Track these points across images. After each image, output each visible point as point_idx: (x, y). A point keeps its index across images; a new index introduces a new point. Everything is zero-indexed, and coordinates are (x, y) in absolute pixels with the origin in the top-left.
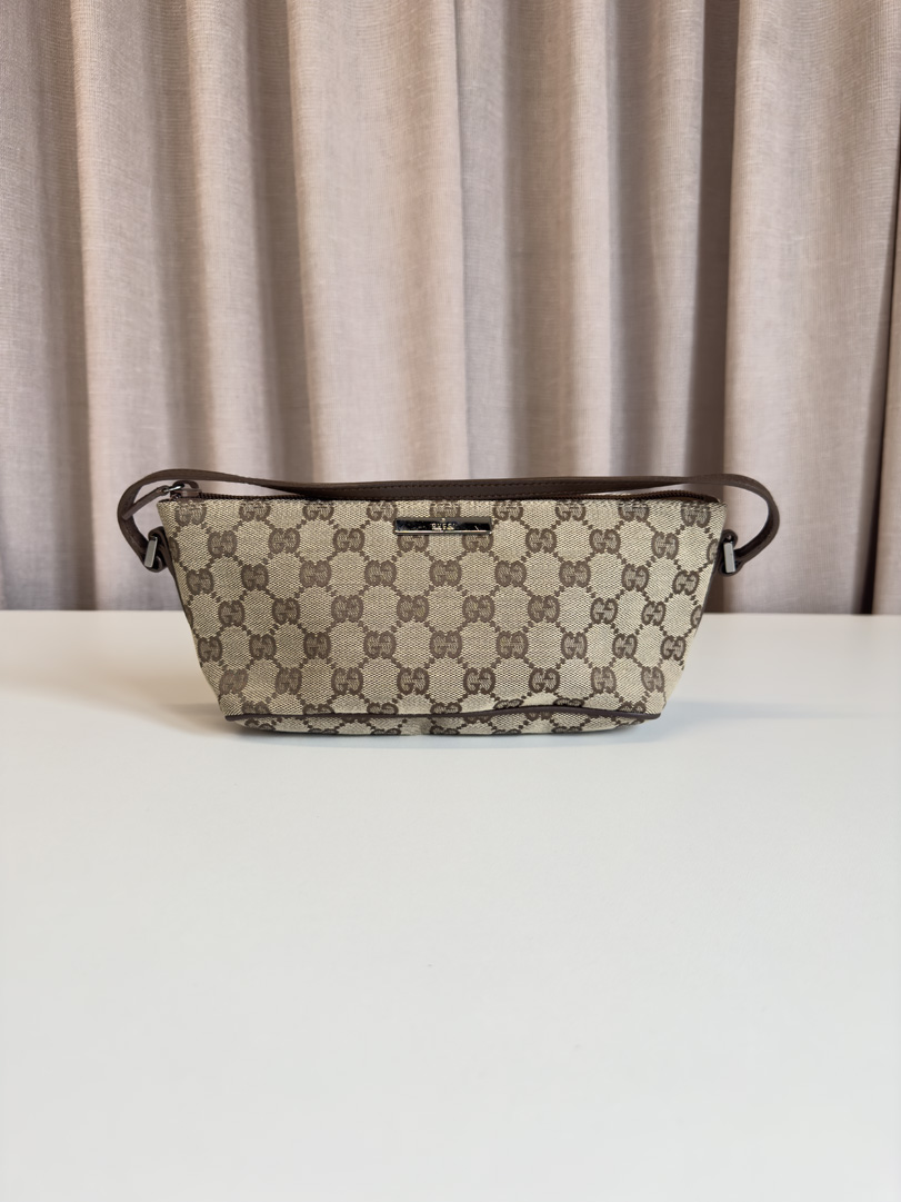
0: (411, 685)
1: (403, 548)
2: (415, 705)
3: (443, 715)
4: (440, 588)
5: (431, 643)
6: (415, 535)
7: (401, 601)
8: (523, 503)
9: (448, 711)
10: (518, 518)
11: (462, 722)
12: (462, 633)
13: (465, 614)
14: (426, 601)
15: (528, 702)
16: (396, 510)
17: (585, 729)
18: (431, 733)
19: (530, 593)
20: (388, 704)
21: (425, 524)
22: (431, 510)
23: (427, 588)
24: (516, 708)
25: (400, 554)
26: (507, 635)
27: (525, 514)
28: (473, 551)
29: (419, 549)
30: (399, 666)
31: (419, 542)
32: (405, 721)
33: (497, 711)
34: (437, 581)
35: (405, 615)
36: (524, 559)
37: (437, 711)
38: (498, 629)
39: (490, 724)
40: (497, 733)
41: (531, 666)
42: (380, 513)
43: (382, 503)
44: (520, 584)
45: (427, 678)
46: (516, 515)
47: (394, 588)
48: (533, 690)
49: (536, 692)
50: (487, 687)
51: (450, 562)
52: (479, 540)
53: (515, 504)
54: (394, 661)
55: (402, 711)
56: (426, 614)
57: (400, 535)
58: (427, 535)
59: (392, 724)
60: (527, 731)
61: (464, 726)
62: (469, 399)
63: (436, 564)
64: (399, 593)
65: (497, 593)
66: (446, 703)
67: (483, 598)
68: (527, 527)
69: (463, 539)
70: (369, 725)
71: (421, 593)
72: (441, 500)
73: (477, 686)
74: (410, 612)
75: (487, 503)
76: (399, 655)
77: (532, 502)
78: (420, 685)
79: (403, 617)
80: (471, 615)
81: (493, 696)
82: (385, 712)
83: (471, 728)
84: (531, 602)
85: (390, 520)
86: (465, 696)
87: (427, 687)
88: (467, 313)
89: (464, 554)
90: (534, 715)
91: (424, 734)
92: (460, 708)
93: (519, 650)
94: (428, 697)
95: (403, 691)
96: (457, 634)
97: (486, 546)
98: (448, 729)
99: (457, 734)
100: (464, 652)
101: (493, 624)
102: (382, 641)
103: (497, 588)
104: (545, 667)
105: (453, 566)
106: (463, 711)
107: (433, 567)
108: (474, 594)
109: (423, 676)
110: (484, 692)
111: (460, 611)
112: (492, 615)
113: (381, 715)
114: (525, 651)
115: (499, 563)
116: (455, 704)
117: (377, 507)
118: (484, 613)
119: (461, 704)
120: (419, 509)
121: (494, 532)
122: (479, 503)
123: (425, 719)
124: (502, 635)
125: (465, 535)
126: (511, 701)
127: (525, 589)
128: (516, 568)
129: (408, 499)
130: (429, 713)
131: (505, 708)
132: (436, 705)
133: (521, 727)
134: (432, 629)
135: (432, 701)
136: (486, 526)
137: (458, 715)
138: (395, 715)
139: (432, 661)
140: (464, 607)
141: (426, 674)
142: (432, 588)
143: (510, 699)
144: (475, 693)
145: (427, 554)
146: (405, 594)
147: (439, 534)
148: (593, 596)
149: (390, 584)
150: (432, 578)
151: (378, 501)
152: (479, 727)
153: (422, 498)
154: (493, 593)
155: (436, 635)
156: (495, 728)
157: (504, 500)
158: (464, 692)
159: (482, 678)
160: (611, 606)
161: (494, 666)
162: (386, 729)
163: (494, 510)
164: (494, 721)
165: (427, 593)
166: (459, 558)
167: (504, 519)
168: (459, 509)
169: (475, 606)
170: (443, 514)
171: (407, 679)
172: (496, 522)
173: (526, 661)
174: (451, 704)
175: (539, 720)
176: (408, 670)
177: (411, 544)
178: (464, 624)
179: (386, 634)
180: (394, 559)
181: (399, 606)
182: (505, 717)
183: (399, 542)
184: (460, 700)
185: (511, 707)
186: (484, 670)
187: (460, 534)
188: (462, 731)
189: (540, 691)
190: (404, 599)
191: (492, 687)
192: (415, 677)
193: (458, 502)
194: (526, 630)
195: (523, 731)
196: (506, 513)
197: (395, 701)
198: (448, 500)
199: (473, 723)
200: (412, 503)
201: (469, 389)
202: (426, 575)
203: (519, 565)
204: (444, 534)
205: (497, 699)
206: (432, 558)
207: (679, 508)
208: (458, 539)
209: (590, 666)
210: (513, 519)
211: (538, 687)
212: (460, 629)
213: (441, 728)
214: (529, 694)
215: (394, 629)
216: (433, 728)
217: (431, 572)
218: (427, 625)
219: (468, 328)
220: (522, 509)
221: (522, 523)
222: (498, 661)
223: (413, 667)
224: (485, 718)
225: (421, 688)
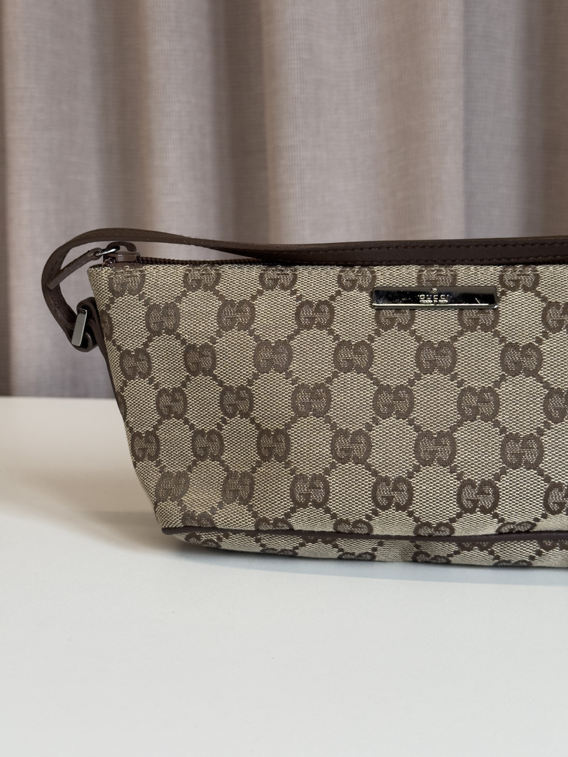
0: (390, 499)
1: (382, 325)
2: (394, 524)
3: (430, 538)
4: (428, 376)
5: (417, 446)
6: (398, 310)
7: (378, 392)
8: (540, 268)
9: (437, 534)
10: (532, 288)
11: (454, 547)
12: (456, 435)
13: (461, 410)
14: (410, 392)
15: (543, 525)
16: (374, 278)
18: (415, 560)
19: (546, 385)
20: (360, 521)
21: (411, 296)
22: (419, 277)
23: (412, 376)
24: (526, 533)
25: (378, 333)
26: (515, 438)
27: (542, 282)
28: (473, 329)
29: (402, 327)
30: (375, 473)
31: (403, 318)
32: (381, 544)
33: (501, 536)
34: (425, 367)
35: (384, 410)
36: (539, 341)
37: (422, 532)
38: (503, 430)
39: (492, 553)
40: (501, 564)
41: (548, 479)
42: (354, 282)
43: (357, 268)
44: (534, 373)
45: (410, 490)
46: (529, 285)
47: (370, 376)
48: (549, 510)
49: (554, 513)
50: (488, 504)
51: (442, 344)
52: (481, 316)
53: (529, 270)
54: (368, 467)
55: (377, 531)
56: (411, 409)
57: (379, 309)
58: (413, 309)
59: (365, 546)
60: (539, 564)
61: (457, 553)
62: (467, 136)
63: (424, 346)
64: (376, 382)
65: (504, 384)
66: (434, 523)
67: (484, 390)
68: (544, 299)
69: (460, 315)
70: (336, 546)
71: (405, 382)
72: (432, 265)
73: (475, 502)
74: (390, 406)
75: (492, 268)
76: (374, 459)
77: (551, 268)
78: (400, 498)
79: (381, 412)
80: (469, 412)
81: (496, 516)
82: (356, 531)
83: (466, 556)
84: (548, 397)
85: (366, 290)
86: (459, 515)
87: (410, 502)
88: (468, 28)
89: (461, 333)
90: (549, 543)
91: (405, 561)
92: (452, 530)
93: (532, 459)
94: (411, 514)
95: (380, 505)
96: (449, 435)
97: (489, 323)
98: (436, 557)
99: (448, 563)
100: (458, 459)
101: (497, 424)
102: (353, 441)
103: (503, 378)
104: (566, 481)
105: (447, 348)
106: (457, 534)
107: (420, 349)
108: (474, 384)
109: (405, 487)
110: (484, 510)
111: (454, 406)
112: (496, 413)
113: (351, 535)
114: (540, 459)
115: (506, 346)
116: (446, 525)
117: (351, 273)
118: (484, 409)
119: (454, 525)
120: (403, 276)
121: (500, 306)
122: (482, 269)
123: (406, 543)
124: (508, 438)
125: (461, 309)
126: (520, 524)
127: (540, 379)
128: (529, 352)
129: (389, 263)
130: (412, 534)
131: (511, 532)
132: (421, 525)
133: (532, 558)
134: (417, 429)
135: (417, 520)
136: (490, 298)
137: (450, 538)
138: (369, 536)
139: (417, 469)
140: (460, 401)
141: (409, 484)
142: (418, 377)
143: (518, 521)
144: (472, 511)
145: (413, 333)
146: (384, 383)
147: (429, 308)
149: (365, 370)
150: (419, 364)
151: (352, 266)
152: (476, 555)
153: (408, 263)
154: (497, 384)
155: (423, 435)
156: (497, 557)
157: (514, 264)
158: (458, 510)
161: (497, 477)
162: (357, 552)
163: (501, 277)
164: (496, 548)
165: (411, 383)
166: (454, 339)
167: (514, 289)
168: (455, 277)
169: (474, 401)
170: (434, 283)
171: (384, 491)
172: (503, 293)
173: (541, 473)
174: (440, 524)
175: (557, 550)
176: (386, 480)
177: (392, 320)
178: (460, 423)
179: (360, 432)
180: (371, 339)
181: (375, 399)
182: (509, 543)
183: (377, 318)
184: (453, 520)
185: (519, 532)
186: (484, 483)
187: (455, 308)
188: (454, 560)
189: (559, 512)
190: (382, 389)
191: (495, 505)
192: (395, 489)
193: (454, 268)
194: (541, 432)
195: (535, 563)
196: (517, 282)
197: (368, 517)
198: (442, 265)
199: (469, 550)
200: (395, 268)
201: (468, 123)
202: (410, 360)
203: (532, 349)
204: (435, 308)
205: (502, 520)
206: (418, 339)
208: (453, 315)
210: (526, 289)
211: (556, 508)
212: (454, 429)
213: (428, 555)
214: (544, 516)
215: (369, 428)
216: (416, 554)
217: (418, 356)
218: (411, 422)
219: (468, 47)
220: (537, 277)
221: (538, 294)
222: (504, 472)
223: (392, 476)
224: (485, 545)
225: (403, 502)
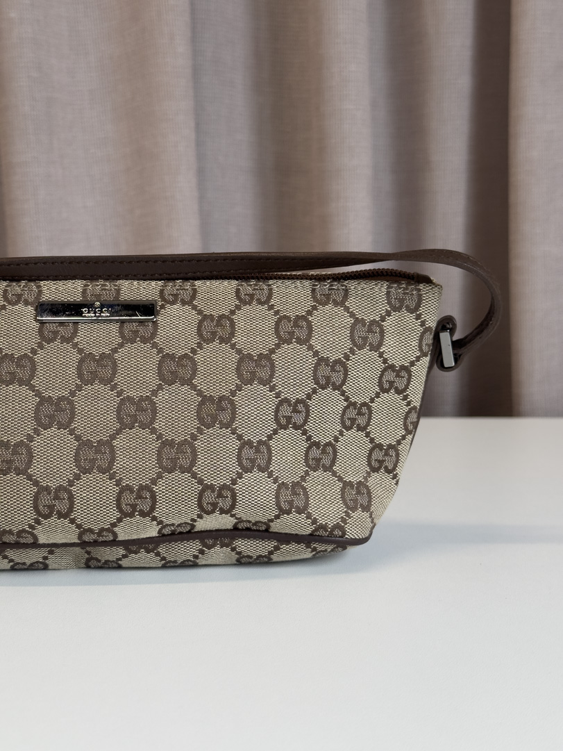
0: (51, 508)
1: (46, 337)
2: (55, 532)
3: (95, 543)
4: (89, 387)
5: (77, 454)
6: (62, 324)
7: (40, 404)
8: (198, 283)
9: (101, 539)
10: (189, 302)
11: (122, 551)
12: (115, 443)
13: (120, 419)
14: (71, 403)
15: (201, 525)
16: (40, 292)
17: (275, 558)
18: (88, 567)
19: (200, 393)
20: (24, 531)
21: (74, 309)
22: (84, 292)
23: (73, 388)
24: (187, 534)
25: (41, 346)
26: (171, 443)
27: (199, 296)
28: (133, 342)
29: (65, 340)
30: (36, 483)
32: (51, 552)
33: (163, 538)
34: (85, 378)
35: (45, 421)
36: (194, 351)
37: (87, 538)
38: (159, 437)
39: (158, 554)
40: (168, 565)
41: (200, 482)
42: (19, 296)
43: (23, 283)
44: (189, 382)
45: (71, 498)
46: (187, 299)
47: (32, 388)
48: (204, 511)
49: (208, 513)
50: (146, 508)
51: (103, 356)
52: (141, 329)
53: (188, 285)
54: (29, 478)
55: (42, 540)
56: (71, 419)
57: (42, 323)
58: (76, 323)
59: (35, 556)
60: (204, 562)
61: (125, 556)
63: (85, 358)
64: (38, 394)
65: (160, 393)
66: (96, 528)
67: (142, 399)
68: (200, 312)
69: (121, 327)
70: (5, 557)
71: (66, 393)
72: (97, 279)
73: (134, 507)
74: (51, 417)
75: (153, 283)
76: (36, 470)
77: (208, 283)
78: (62, 506)
79: (42, 422)
80: (127, 420)
81: (154, 519)
82: (22, 541)
83: (133, 559)
84: (201, 404)
85: (31, 304)
86: (120, 520)
87: (71, 509)
89: (121, 345)
90: (210, 542)
91: (80, 568)
92: (115, 535)
93: (185, 462)
94: (72, 521)
95: (42, 514)
96: (109, 444)
97: (148, 335)
98: (107, 562)
99: (120, 567)
100: (117, 466)
101: (153, 431)
102: (15, 453)
103: (160, 387)
104: (217, 482)
105: (107, 360)
106: (121, 538)
107: (81, 362)
108: (132, 393)
109: (66, 496)
110: (143, 514)
111: (114, 415)
112: (153, 420)
113: (17, 545)
114: (193, 463)
115: (163, 357)
116: (108, 530)
117: (17, 288)
118: (142, 417)
119: (116, 529)
120: (70, 290)
121: (160, 318)
122: (144, 284)
123: (78, 549)
124: (165, 444)
125: (123, 322)
126: (179, 525)
127: (194, 387)
128: (184, 362)
129: (56, 278)
130: (77, 541)
131: (173, 533)
132: (83, 531)
133: (196, 557)
134: (78, 438)
135: (79, 526)
136: (148, 309)
137: (115, 543)
138: (35, 545)
139: (77, 477)
140: (119, 411)
141: (70, 493)
142: (79, 388)
143: (177, 523)
144: (131, 515)
145: (75, 346)
146: (46, 394)
147: (92, 322)
148: (278, 395)
149: (27, 383)
150: (80, 376)
151: (18, 280)
152: (143, 557)
153: (74, 278)
154: (155, 393)
155: (83, 444)
156: (164, 559)
157: (174, 279)
158: (118, 515)
159: (139, 497)
160: (300, 407)
161: (154, 482)
162: (28, 563)
163: (162, 292)
164: (162, 549)
165: (73, 394)
166: (115, 351)
167: (173, 303)
168: (118, 291)
169: (132, 410)
170: (98, 297)
171: (45, 500)
172: (163, 307)
173: (194, 476)
174: (102, 530)
175: (217, 548)
176: (47, 489)
177: (56, 333)
178: (119, 432)
179: (21, 444)
180: (34, 352)
181: (37, 411)
182: (173, 544)
183: (40, 331)
184: (114, 525)
185: (181, 533)
186: (142, 488)
187: (117, 321)
188: (124, 563)
189: (213, 512)
190: (44, 400)
191: (153, 508)
192: (56, 498)
193: (119, 282)
194: (194, 437)
195: (200, 562)
196: (176, 296)
197: (31, 527)
198: (106, 280)
199: (136, 553)
200: (61, 283)
202: (72, 371)
203: (188, 360)
204: (97, 321)
205: (160, 523)
206: (80, 351)
207: (384, 290)
208: (114, 327)
209: (275, 481)
210: (184, 303)
211: (210, 508)
212: (113, 437)
213: (99, 561)
214: (200, 517)
215: (30, 439)
216: (88, 560)
217: (79, 369)
218: (72, 432)
220: (195, 291)
221: (194, 308)
222: (160, 476)
223: (53, 485)
224: (151, 547)
225: (64, 510)
